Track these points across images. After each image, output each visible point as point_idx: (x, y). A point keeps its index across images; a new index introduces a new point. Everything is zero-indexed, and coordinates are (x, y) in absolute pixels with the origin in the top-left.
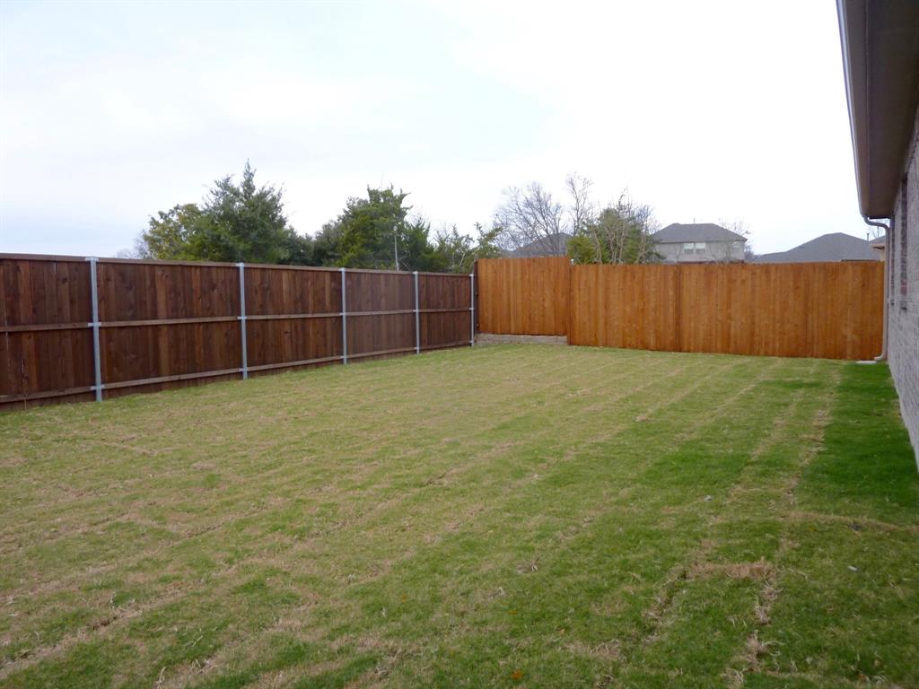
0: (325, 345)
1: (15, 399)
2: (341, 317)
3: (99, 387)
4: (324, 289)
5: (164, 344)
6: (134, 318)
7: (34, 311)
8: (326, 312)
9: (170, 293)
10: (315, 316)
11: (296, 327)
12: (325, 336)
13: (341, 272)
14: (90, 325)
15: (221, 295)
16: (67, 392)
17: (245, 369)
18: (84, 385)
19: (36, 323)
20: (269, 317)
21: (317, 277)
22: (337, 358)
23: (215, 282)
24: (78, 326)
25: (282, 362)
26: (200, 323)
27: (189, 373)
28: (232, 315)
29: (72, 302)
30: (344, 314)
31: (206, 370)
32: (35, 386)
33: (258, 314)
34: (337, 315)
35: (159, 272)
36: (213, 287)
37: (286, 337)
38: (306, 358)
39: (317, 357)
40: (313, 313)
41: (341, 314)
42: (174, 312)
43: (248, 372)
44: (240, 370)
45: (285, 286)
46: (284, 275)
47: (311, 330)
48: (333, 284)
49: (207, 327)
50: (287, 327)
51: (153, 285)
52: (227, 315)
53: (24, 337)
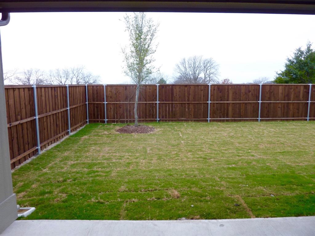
0: (298, 113)
1: (187, 119)
2: (308, 103)
3: (209, 119)
4: (300, 92)
5: (230, 108)
6: (221, 100)
7: (194, 98)
8: (300, 101)
9: (234, 93)
10: (294, 102)
11: (284, 106)
12: (298, 109)
13: (309, 85)
14: (208, 102)
15: (252, 94)
16: (200, 119)
17: (259, 118)
18: (205, 118)
19: (194, 101)
20: (271, 102)
21: (297, 88)
22: (304, 118)
23: (250, 90)
24: (205, 102)
25: (276, 117)
26: (243, 103)
27: (238, 118)
28: (256, 101)
29: (204, 96)
30: (309, 102)
31: (244, 118)
32: (193, 117)
33: (267, 101)
34: (306, 102)
35: (230, 87)
36: (249, 92)
37: (279, 109)
38: (287, 117)
39: (293, 117)
40: (293, 101)
41: (308, 102)
42: (234, 99)
43: (260, 120)
44: (258, 119)
45: (280, 91)
46: (280, 87)
47: (291, 107)
48: (305, 90)
49: (246, 104)
50: (280, 106)
51: (228, 91)
52: (254, 101)
53: (191, 104)
